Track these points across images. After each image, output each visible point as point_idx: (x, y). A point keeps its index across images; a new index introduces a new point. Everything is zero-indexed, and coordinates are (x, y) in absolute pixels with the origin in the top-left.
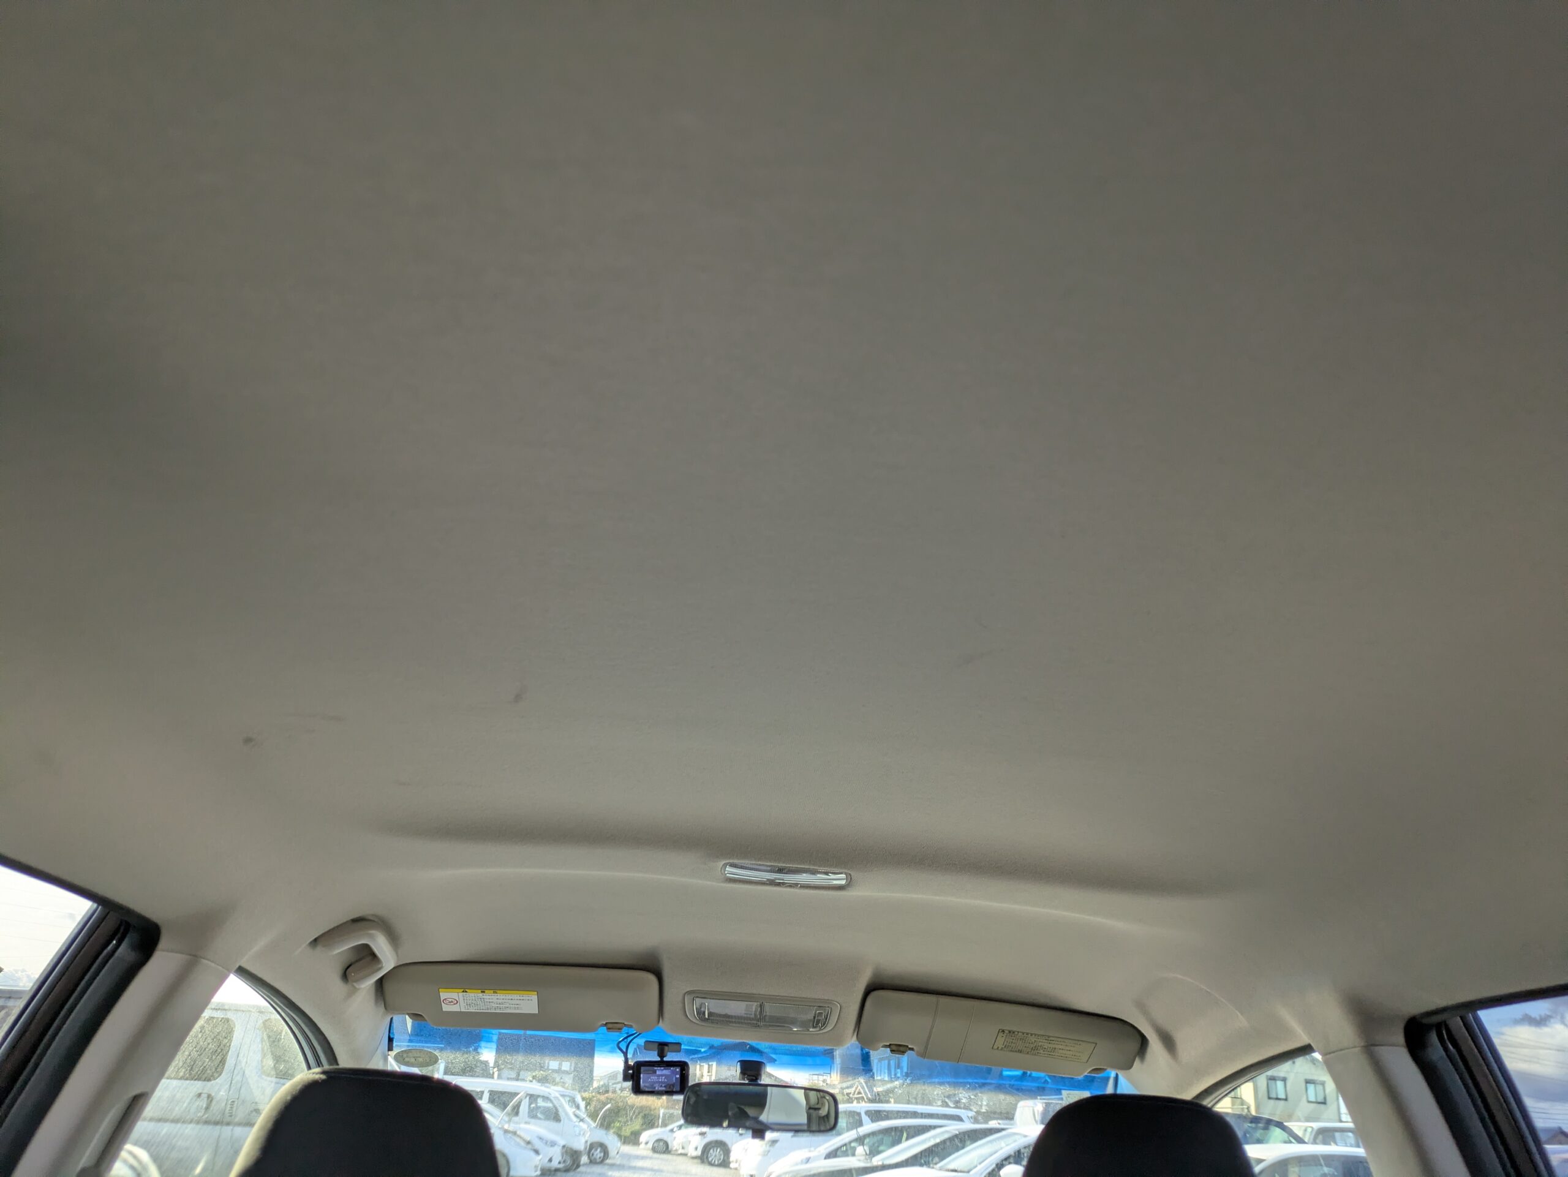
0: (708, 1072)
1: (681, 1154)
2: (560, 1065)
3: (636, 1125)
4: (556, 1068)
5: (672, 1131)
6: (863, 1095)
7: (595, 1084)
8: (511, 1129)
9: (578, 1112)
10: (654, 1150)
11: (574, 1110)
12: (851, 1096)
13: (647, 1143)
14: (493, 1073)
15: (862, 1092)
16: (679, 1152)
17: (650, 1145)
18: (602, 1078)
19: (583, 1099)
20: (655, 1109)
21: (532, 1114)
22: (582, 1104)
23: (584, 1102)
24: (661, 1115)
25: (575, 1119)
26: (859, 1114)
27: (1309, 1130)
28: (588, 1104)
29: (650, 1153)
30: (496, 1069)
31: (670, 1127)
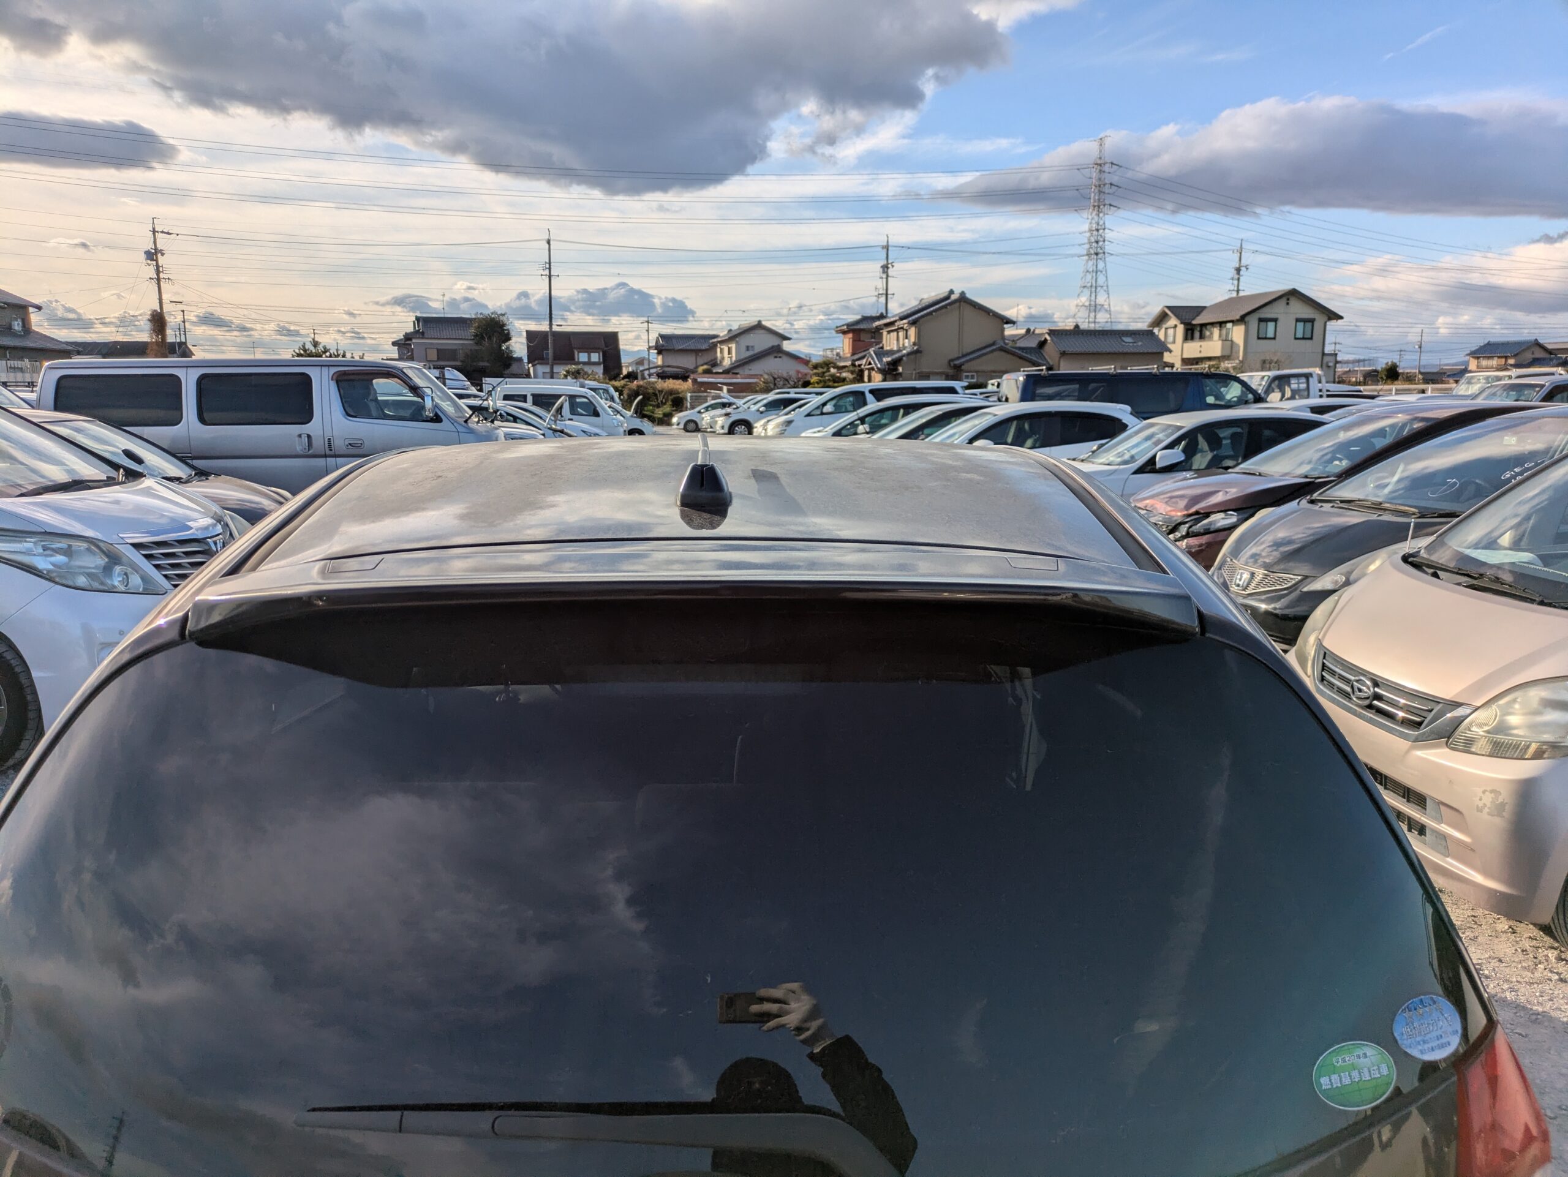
0: (729, 354)
1: (711, 432)
2: (589, 357)
3: (667, 408)
4: (586, 360)
5: (699, 412)
6: (874, 365)
7: (625, 372)
8: (558, 428)
9: (614, 405)
10: (686, 429)
11: (609, 403)
12: (862, 367)
13: (678, 424)
14: (529, 368)
15: (872, 362)
16: (709, 430)
17: (682, 426)
18: (630, 364)
19: (616, 389)
20: (682, 392)
21: (573, 411)
22: (616, 395)
23: (617, 393)
24: (689, 399)
25: (610, 410)
26: (863, 393)
27: (1266, 378)
28: (621, 394)
29: (683, 432)
30: (530, 365)
31: (697, 409)
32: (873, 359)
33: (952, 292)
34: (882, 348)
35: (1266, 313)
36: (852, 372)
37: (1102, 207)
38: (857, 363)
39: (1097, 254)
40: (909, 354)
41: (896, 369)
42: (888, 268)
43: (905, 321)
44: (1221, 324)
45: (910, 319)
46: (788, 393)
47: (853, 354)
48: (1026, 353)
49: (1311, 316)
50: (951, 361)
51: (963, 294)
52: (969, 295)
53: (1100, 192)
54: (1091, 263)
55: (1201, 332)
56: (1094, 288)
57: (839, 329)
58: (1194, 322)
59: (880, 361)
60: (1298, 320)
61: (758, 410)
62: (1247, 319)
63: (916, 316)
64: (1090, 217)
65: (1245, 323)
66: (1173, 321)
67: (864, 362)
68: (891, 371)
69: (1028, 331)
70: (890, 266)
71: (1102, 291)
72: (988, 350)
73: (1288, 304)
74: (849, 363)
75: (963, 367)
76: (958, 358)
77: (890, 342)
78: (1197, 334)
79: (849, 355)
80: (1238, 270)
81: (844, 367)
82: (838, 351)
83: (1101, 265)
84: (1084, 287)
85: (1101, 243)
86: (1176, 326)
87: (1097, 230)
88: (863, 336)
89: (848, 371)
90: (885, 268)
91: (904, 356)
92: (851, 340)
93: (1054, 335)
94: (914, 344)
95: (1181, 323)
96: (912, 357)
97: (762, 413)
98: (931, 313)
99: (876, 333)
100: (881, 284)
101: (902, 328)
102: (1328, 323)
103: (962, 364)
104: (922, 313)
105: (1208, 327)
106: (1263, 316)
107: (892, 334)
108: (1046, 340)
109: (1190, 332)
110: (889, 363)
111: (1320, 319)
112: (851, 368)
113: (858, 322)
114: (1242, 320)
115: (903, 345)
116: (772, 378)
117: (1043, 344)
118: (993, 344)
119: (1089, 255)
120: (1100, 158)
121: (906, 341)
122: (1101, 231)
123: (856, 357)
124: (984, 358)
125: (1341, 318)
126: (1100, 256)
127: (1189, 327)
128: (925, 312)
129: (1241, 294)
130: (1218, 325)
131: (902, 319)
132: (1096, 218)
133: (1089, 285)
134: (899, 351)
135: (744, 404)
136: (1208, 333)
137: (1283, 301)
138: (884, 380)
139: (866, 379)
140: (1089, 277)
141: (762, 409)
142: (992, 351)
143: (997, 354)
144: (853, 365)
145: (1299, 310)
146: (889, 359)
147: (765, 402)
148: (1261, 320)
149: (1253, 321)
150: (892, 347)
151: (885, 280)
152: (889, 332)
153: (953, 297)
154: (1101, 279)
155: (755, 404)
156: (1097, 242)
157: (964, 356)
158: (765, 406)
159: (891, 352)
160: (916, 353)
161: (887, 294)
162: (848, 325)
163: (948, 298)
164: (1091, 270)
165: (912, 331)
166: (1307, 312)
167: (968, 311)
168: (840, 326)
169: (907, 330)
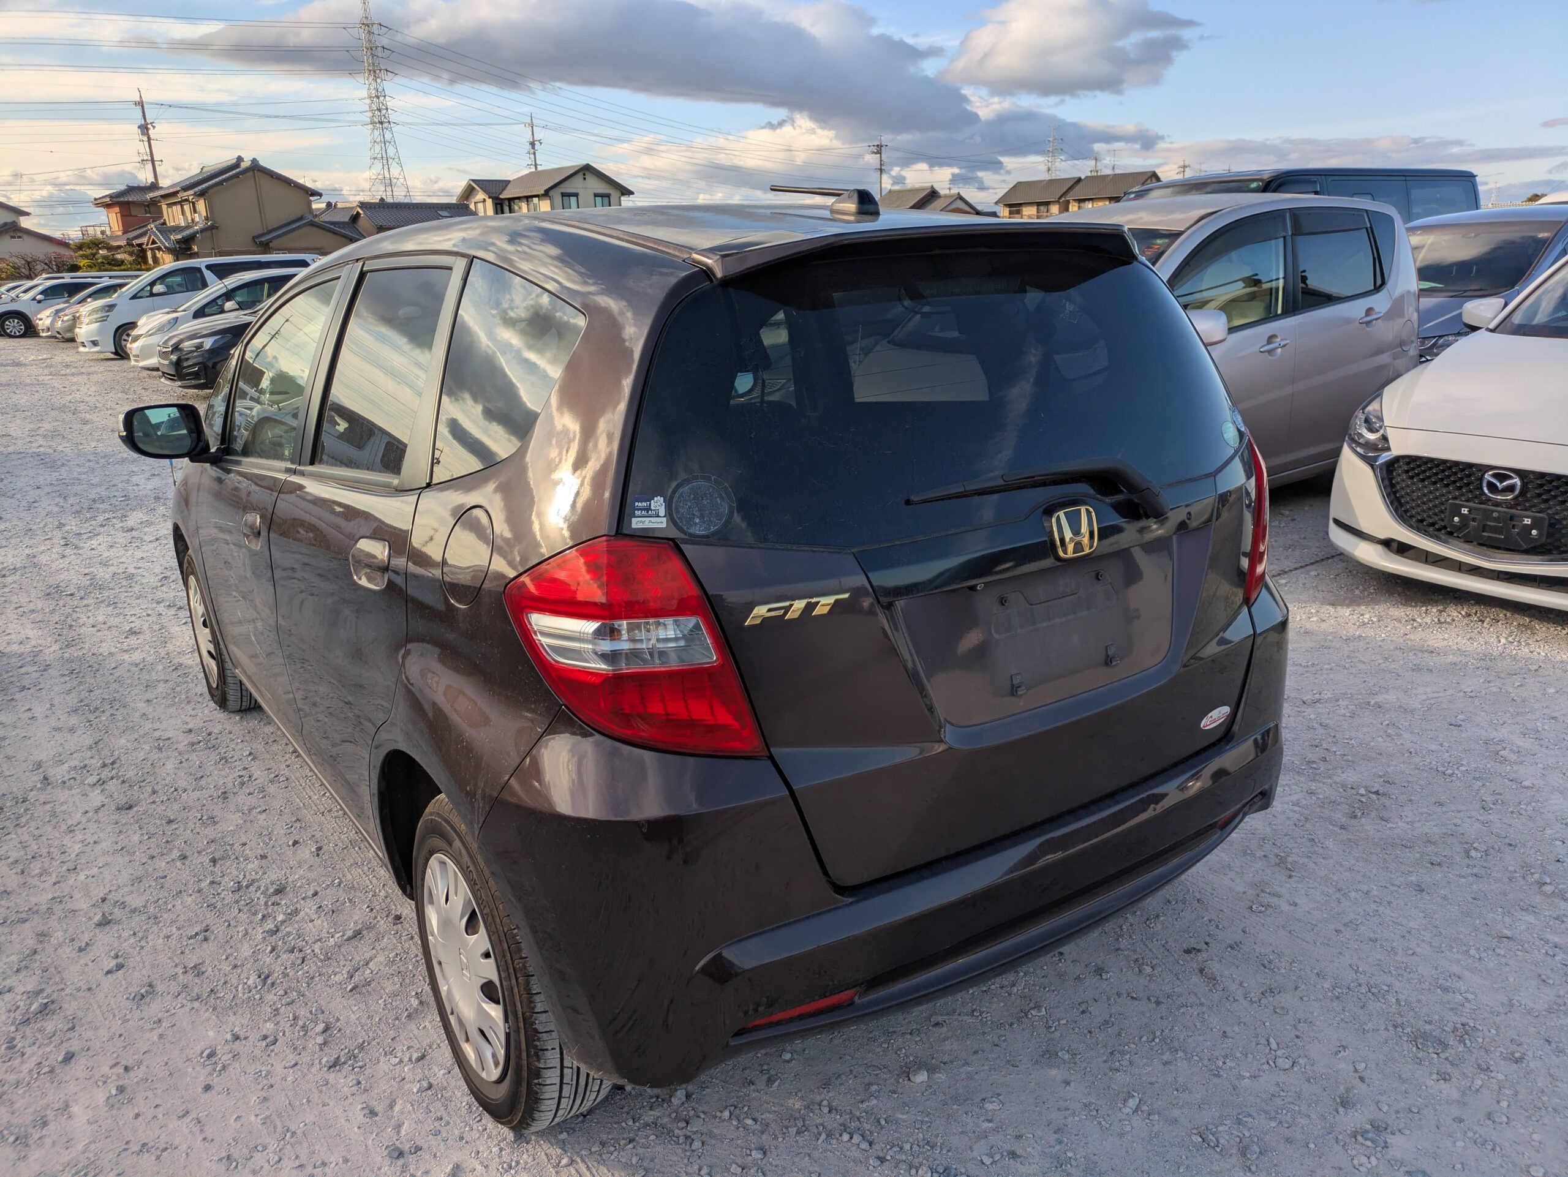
32: (156, 235)
33: (240, 159)
34: (164, 223)
35: (568, 188)
36: (131, 254)
37: (378, 72)
38: (135, 242)
39: (381, 123)
40: (202, 231)
41: (190, 249)
42: (148, 129)
43: (191, 192)
44: (528, 198)
45: (196, 189)
46: (63, 278)
47: (125, 232)
48: (339, 227)
49: (606, 191)
50: (254, 238)
51: (254, 161)
52: (263, 163)
53: (373, 55)
54: (377, 133)
55: (509, 204)
56: (385, 160)
57: (99, 201)
58: (501, 197)
59: (168, 239)
60: (596, 195)
61: (34, 299)
62: (551, 193)
63: (204, 186)
64: (367, 82)
65: (550, 198)
66: (481, 195)
67: (144, 240)
68: (184, 248)
69: (329, 205)
70: (149, 126)
71: (394, 164)
72: (298, 224)
73: (585, 179)
74: (123, 243)
75: (271, 245)
76: (263, 235)
77: (174, 216)
78: (506, 209)
79: (120, 233)
80: (533, 144)
81: (120, 247)
82: (103, 228)
83: (388, 136)
84: (375, 158)
85: (384, 112)
86: (484, 200)
87: (378, 97)
88: (134, 211)
89: (125, 252)
90: (144, 129)
91: (197, 232)
92: (119, 215)
93: (366, 207)
94: (207, 218)
95: (490, 197)
96: (208, 233)
97: (39, 302)
98: (221, 183)
99: (153, 207)
100: (143, 148)
101: (187, 200)
102: (622, 198)
103: (271, 241)
104: (210, 183)
105: (516, 201)
106: (564, 191)
107: (174, 208)
108: (358, 214)
109: (499, 206)
110: (178, 242)
111: (615, 195)
112: (128, 249)
113: (123, 193)
114: (546, 194)
115: (193, 220)
116: (23, 262)
117: (355, 218)
118: (301, 218)
119: (372, 123)
120: (366, 18)
121: (196, 215)
122: (382, 98)
123: (131, 235)
124: (294, 234)
125: (632, 193)
126: (385, 125)
127: (498, 202)
128: (214, 181)
129: (540, 168)
130: (525, 200)
131: (186, 189)
132: (374, 85)
133: (380, 156)
134: (188, 227)
135: (8, 291)
136: (516, 208)
137: (580, 176)
138: (177, 260)
139: (150, 261)
140: (377, 148)
141: (39, 297)
142: (300, 227)
143: (307, 229)
144: (130, 244)
145: (594, 185)
146: (179, 237)
147: (40, 288)
148: (563, 195)
149: (556, 194)
150: (177, 223)
151: (146, 144)
152: (170, 205)
153: (244, 165)
154: (391, 152)
155: (25, 292)
156: (379, 110)
157: (270, 232)
158: (41, 293)
159: (177, 229)
160: (211, 229)
161: (153, 161)
162: (111, 196)
163: (236, 165)
164: (378, 140)
165: (201, 205)
166: (603, 188)
167: (264, 181)
168: (100, 198)
169: (194, 203)
